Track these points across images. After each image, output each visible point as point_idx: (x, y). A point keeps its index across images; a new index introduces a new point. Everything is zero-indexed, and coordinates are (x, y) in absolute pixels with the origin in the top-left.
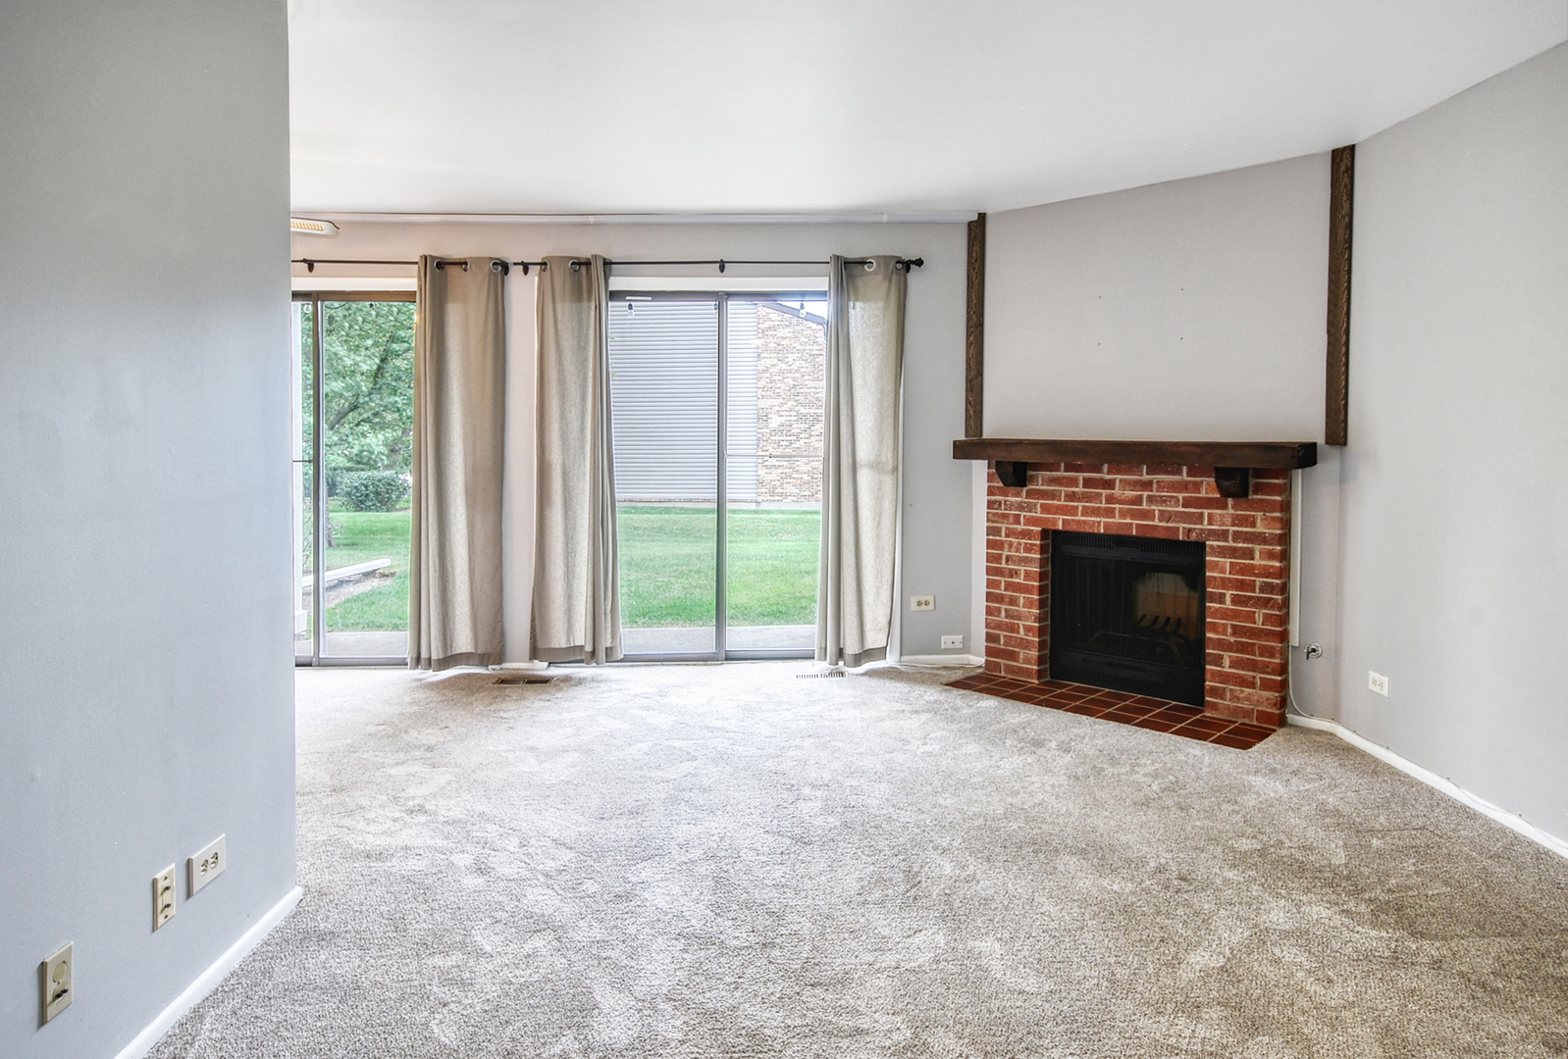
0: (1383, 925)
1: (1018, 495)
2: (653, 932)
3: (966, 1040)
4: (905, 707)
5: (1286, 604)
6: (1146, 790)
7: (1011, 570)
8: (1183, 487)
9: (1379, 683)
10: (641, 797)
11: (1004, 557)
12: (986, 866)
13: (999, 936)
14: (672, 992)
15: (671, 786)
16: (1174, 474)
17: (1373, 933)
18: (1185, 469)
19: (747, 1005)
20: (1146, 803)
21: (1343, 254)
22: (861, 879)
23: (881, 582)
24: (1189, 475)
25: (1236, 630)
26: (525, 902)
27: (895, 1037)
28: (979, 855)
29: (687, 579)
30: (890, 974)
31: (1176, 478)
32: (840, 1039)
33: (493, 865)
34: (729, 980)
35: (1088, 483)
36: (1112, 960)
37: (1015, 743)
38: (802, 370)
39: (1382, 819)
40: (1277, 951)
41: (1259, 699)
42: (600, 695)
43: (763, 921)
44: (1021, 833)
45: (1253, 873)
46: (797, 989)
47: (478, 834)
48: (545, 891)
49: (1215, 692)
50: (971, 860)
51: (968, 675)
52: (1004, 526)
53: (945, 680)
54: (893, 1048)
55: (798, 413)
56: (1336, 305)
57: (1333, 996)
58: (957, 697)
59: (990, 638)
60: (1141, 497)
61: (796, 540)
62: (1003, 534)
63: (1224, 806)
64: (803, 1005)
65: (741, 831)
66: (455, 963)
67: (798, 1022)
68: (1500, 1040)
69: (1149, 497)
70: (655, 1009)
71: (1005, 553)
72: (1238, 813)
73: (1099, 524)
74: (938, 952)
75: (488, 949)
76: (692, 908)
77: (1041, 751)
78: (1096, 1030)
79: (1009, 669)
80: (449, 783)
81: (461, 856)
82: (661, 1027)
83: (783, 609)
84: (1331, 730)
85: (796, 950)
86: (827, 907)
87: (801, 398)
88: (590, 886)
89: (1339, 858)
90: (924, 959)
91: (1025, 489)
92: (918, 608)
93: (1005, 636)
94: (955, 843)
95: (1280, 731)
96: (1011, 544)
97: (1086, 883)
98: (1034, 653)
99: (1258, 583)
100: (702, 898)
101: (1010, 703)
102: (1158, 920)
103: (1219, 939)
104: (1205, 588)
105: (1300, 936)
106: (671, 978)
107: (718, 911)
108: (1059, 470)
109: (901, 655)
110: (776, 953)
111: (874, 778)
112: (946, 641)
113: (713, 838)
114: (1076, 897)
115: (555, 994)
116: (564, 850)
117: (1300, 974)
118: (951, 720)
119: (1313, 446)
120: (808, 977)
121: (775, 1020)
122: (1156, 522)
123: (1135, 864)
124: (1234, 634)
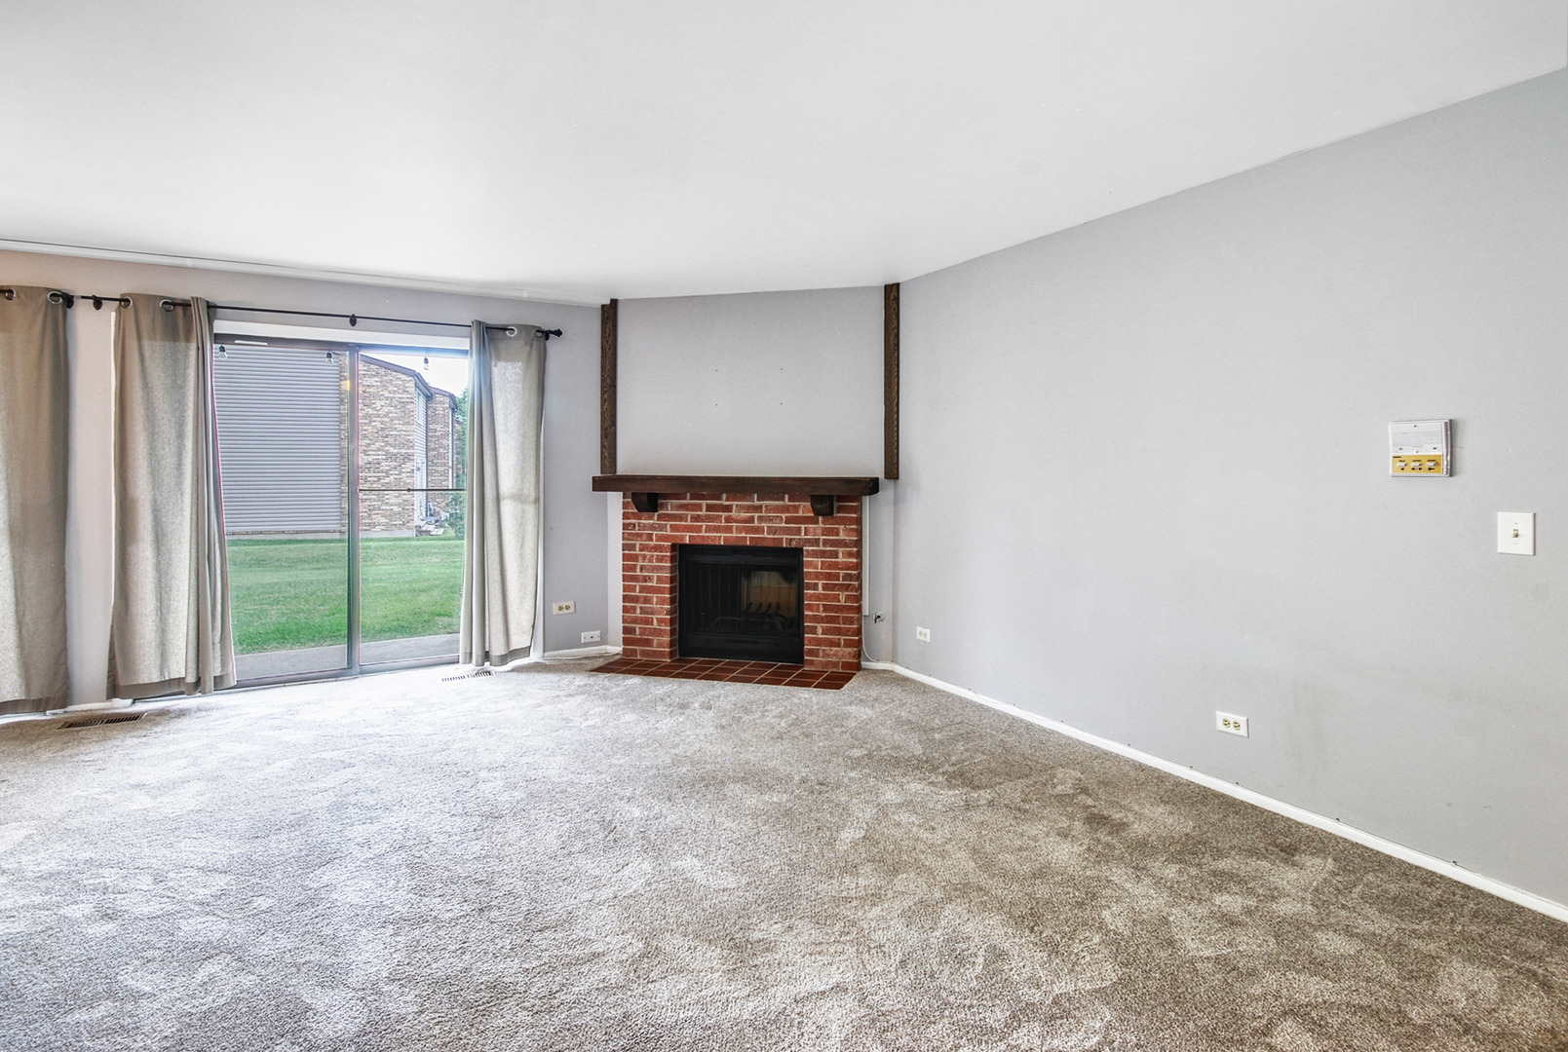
0: (955, 787)
1: (651, 518)
2: (354, 927)
3: (691, 936)
4: (558, 693)
5: (860, 587)
6: (777, 728)
7: (645, 577)
8: (786, 509)
9: (923, 634)
10: (298, 809)
11: (638, 567)
12: (668, 804)
13: (695, 853)
14: (394, 973)
15: (331, 794)
16: (778, 500)
17: (951, 793)
18: (787, 496)
19: (479, 964)
20: (780, 737)
21: (894, 353)
22: (561, 836)
23: (524, 593)
24: (789, 501)
25: (826, 608)
26: (182, 934)
27: (629, 950)
28: (661, 797)
29: (284, 605)
30: (611, 903)
31: (780, 503)
32: (579, 967)
33: (123, 908)
34: (453, 948)
35: (709, 508)
36: (787, 850)
37: (665, 708)
38: (391, 415)
39: (937, 721)
40: (897, 818)
41: (844, 653)
42: (212, 723)
43: (472, 891)
44: (690, 774)
45: (867, 771)
46: (526, 937)
47: (91, 881)
48: (205, 919)
49: (812, 653)
50: (655, 801)
51: (607, 662)
52: (638, 543)
53: (589, 668)
54: (631, 959)
55: (387, 453)
56: (890, 387)
57: (938, 838)
58: (603, 679)
59: (626, 630)
60: (753, 517)
61: (394, 564)
62: (638, 549)
63: (835, 730)
64: (536, 949)
65: (425, 820)
66: (105, 1013)
67: (535, 963)
68: (1035, 839)
69: (759, 517)
70: (380, 993)
71: (640, 563)
72: (846, 732)
73: (721, 538)
74: (647, 877)
75: (148, 989)
76: (392, 896)
77: (688, 712)
78: (789, 901)
79: (644, 653)
80: (29, 837)
81: (75, 907)
82: (391, 1007)
83: (404, 624)
84: (891, 669)
85: (514, 906)
86: (534, 865)
87: (390, 440)
88: (263, 903)
89: (919, 751)
90: (636, 885)
91: (656, 514)
92: (560, 612)
93: (640, 628)
94: (637, 792)
95: (858, 674)
96: (644, 557)
97: (752, 801)
98: (667, 639)
99: (841, 575)
100: (400, 885)
101: (652, 678)
102: (812, 815)
103: (857, 818)
104: (803, 580)
105: (908, 804)
106: (389, 962)
107: (422, 893)
108: (685, 499)
109: (544, 651)
110: (495, 913)
111: (547, 753)
112: (585, 636)
113: (396, 832)
114: (748, 812)
115: (252, 1010)
116: (217, 875)
117: (915, 829)
118: (605, 697)
119: (876, 480)
120: (533, 923)
121: (512, 968)
122: (766, 535)
123: (784, 781)
124: (825, 610)
